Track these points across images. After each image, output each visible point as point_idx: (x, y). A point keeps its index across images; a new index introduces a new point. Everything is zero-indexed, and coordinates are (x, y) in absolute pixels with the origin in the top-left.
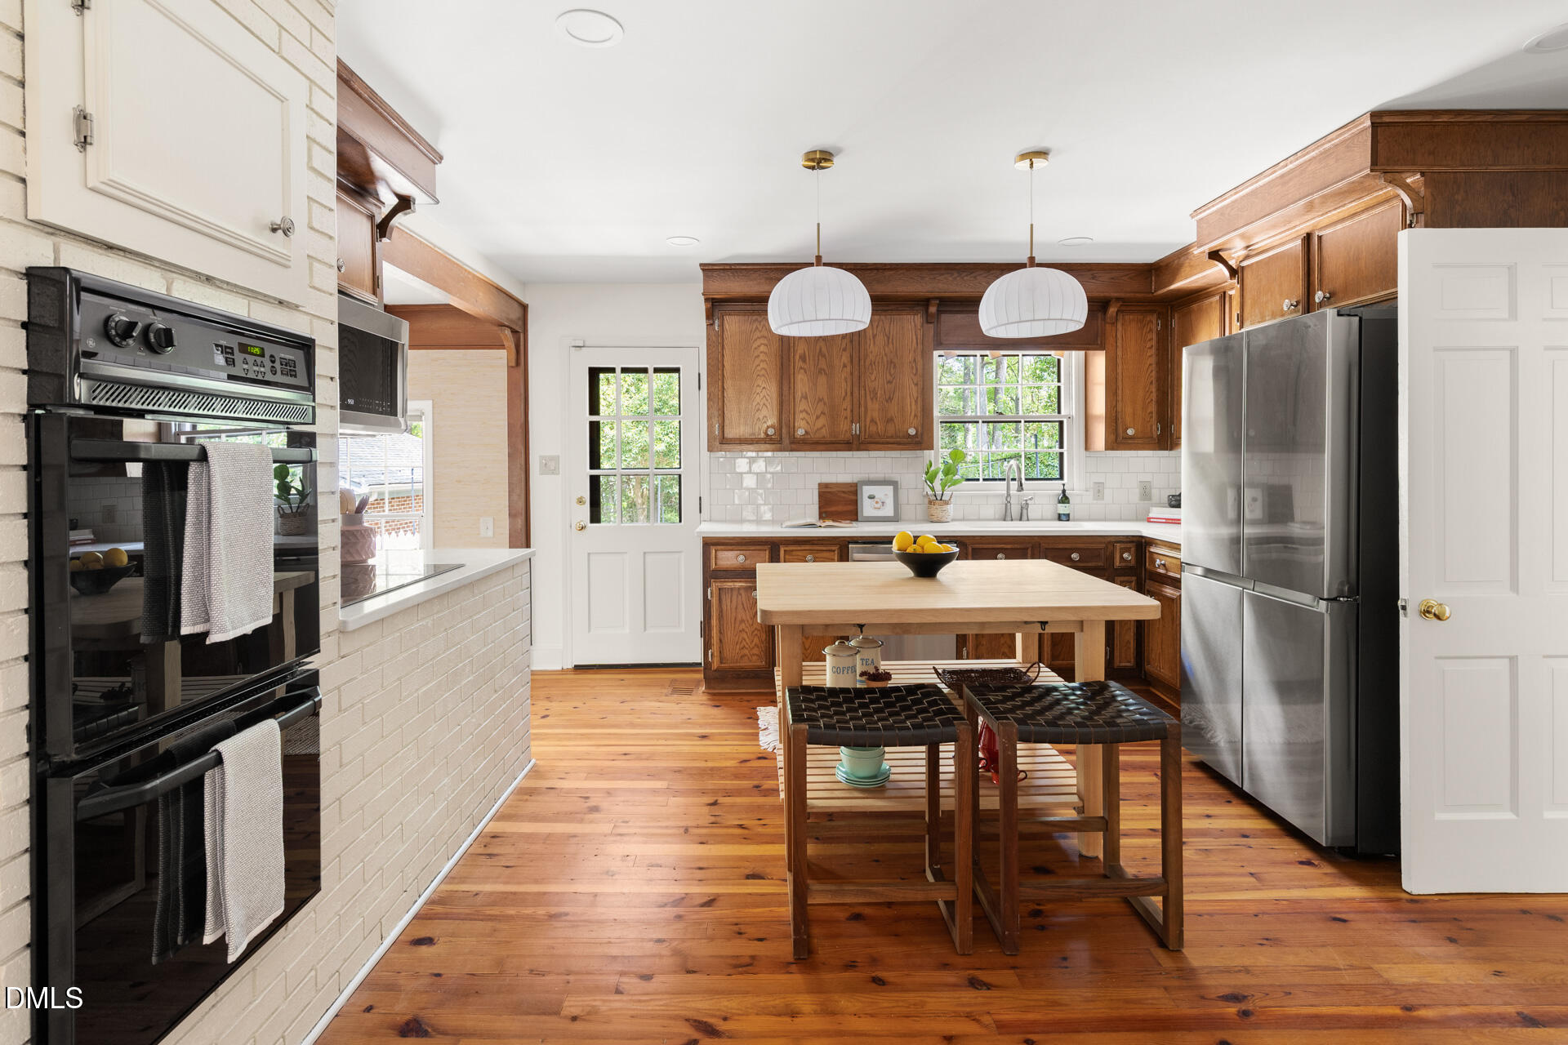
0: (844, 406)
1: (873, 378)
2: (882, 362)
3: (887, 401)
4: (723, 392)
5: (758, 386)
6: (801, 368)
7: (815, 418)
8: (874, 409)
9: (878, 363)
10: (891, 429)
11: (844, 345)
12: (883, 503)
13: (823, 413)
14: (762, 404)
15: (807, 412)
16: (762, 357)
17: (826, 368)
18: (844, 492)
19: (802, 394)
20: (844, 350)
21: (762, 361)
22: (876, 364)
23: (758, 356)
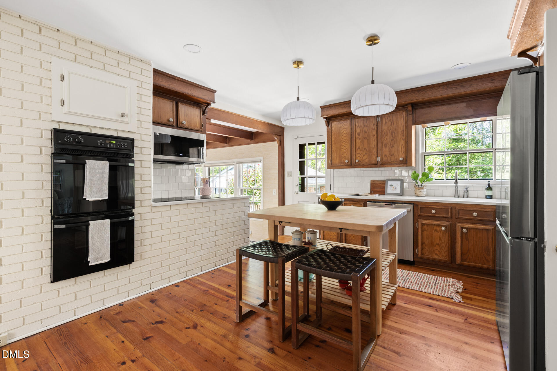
0: (374, 151)
1: (385, 139)
2: (389, 133)
3: (391, 148)
4: (331, 149)
5: (343, 145)
6: (358, 138)
7: (363, 156)
8: (386, 151)
9: (388, 133)
10: (393, 159)
11: (374, 128)
12: (396, 188)
13: (366, 154)
14: (344, 152)
15: (360, 154)
16: (344, 135)
17: (367, 137)
18: (380, 184)
19: (358, 147)
20: (374, 129)
21: (344, 137)
22: (387, 133)
23: (343, 135)
